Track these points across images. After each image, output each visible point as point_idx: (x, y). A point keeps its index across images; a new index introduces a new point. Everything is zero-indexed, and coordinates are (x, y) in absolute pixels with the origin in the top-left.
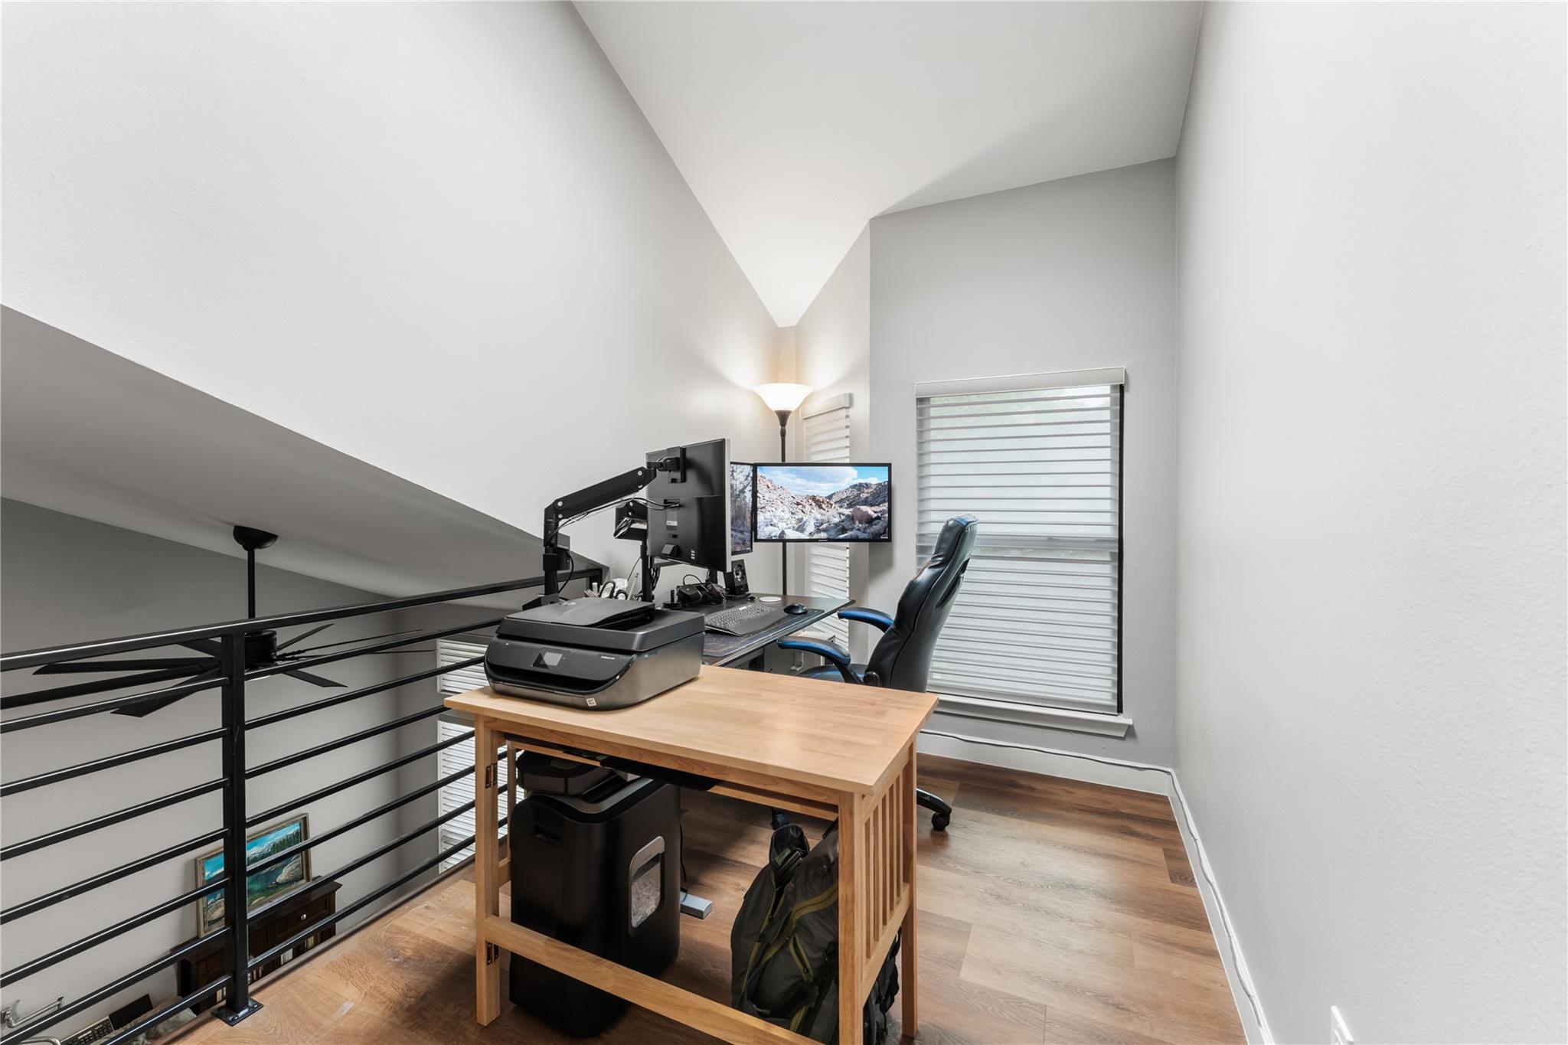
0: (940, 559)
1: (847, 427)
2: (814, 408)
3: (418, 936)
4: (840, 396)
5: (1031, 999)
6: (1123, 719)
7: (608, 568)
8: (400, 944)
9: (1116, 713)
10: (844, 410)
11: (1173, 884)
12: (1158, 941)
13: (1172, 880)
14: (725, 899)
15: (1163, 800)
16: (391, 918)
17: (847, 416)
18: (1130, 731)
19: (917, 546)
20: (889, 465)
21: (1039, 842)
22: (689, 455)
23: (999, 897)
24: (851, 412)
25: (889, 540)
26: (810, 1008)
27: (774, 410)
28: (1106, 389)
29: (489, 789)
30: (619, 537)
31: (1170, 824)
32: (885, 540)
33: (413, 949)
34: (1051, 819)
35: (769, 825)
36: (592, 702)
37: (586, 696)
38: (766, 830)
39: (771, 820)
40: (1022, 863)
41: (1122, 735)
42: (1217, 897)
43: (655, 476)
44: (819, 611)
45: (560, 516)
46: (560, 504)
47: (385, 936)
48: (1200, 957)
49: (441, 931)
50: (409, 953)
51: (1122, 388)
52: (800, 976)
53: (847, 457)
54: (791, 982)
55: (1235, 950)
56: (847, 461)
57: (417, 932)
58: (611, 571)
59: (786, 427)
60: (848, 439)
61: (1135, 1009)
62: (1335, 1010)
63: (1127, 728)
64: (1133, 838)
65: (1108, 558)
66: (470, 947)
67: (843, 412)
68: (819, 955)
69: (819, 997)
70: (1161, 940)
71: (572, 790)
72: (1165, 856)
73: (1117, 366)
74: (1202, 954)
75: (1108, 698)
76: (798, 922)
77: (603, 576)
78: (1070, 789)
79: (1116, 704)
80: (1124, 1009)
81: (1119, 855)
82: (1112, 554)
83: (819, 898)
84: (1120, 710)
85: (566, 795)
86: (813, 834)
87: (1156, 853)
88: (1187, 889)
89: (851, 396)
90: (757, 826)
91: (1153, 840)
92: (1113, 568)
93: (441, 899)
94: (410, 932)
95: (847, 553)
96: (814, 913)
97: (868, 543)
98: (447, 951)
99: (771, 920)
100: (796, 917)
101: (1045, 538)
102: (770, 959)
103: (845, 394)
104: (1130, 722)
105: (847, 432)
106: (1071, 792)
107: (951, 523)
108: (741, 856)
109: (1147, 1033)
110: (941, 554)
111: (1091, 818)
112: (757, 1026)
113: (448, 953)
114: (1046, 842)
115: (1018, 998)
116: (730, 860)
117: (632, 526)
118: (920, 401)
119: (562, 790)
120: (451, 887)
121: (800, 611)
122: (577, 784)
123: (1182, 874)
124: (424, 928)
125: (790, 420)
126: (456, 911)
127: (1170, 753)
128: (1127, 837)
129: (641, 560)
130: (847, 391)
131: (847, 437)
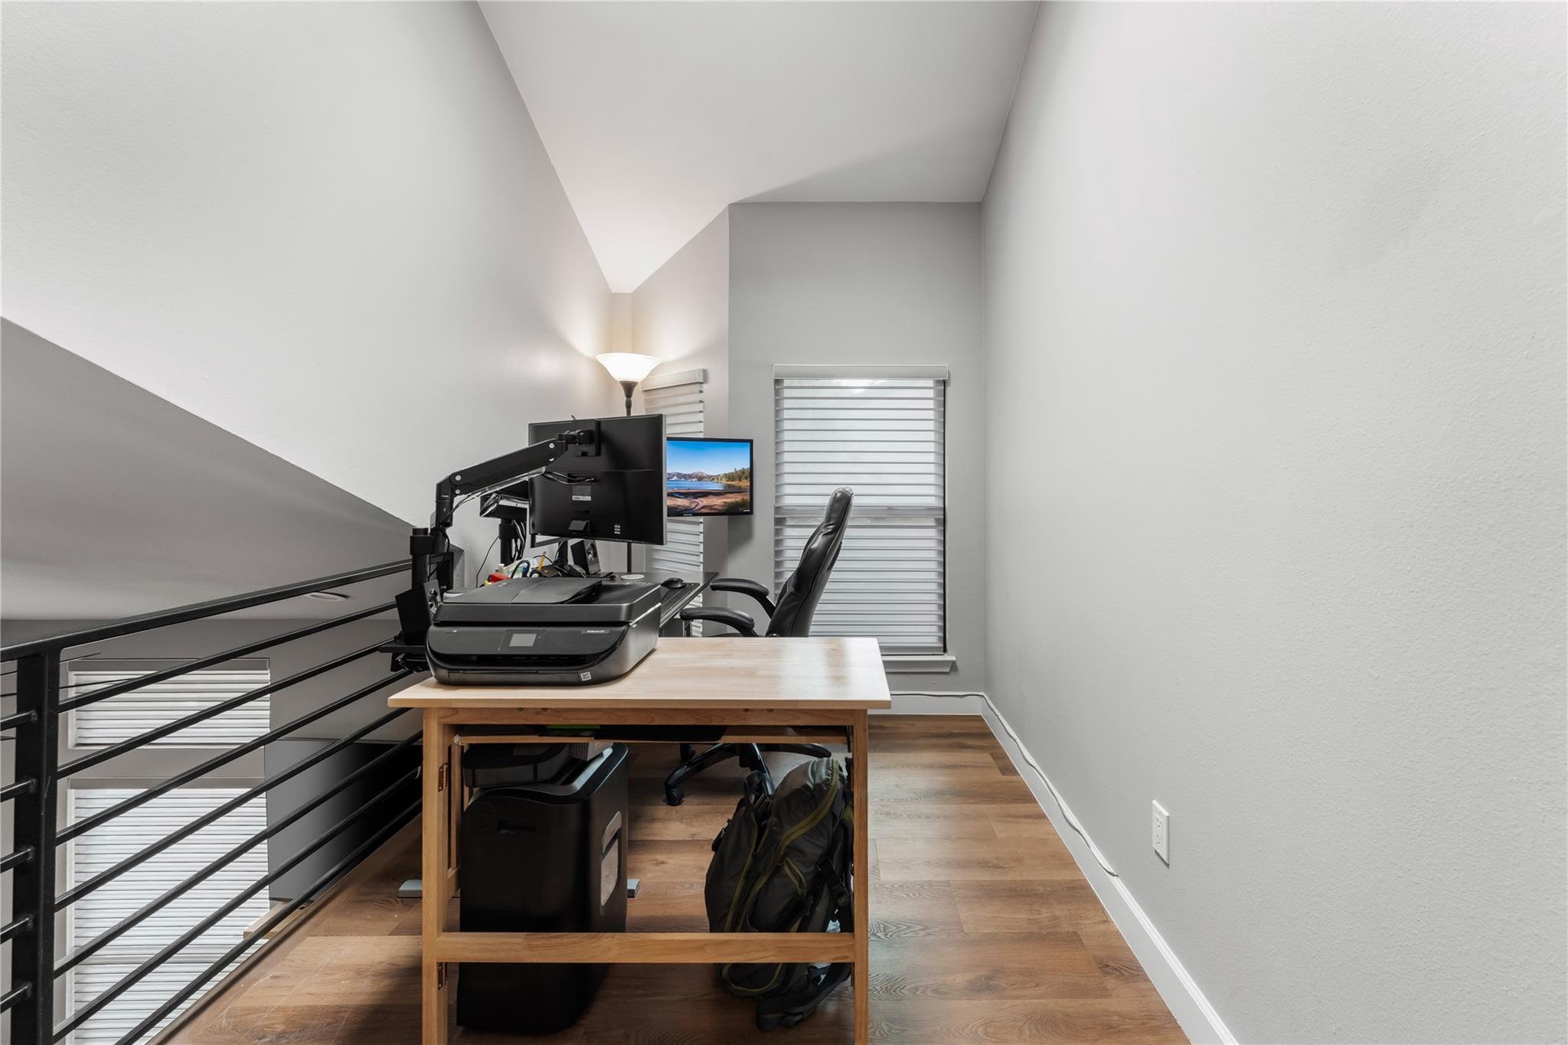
0: (831, 527)
1: (701, 402)
2: (664, 379)
3: (283, 1009)
4: (694, 371)
5: (938, 879)
6: (947, 657)
7: (461, 551)
8: (259, 1023)
9: (942, 653)
10: (698, 385)
11: (1004, 777)
12: (1007, 817)
13: (1002, 773)
14: (649, 875)
15: (979, 719)
16: (225, 1003)
17: (701, 392)
18: (953, 666)
19: (775, 518)
20: (751, 442)
21: (903, 767)
22: (603, 427)
23: (888, 814)
24: (705, 387)
25: (751, 513)
26: (804, 917)
27: (619, 380)
28: (930, 383)
29: (441, 792)
30: (486, 516)
31: (988, 735)
32: (747, 513)
33: (284, 1023)
34: (905, 748)
35: (662, 802)
36: (586, 676)
37: (580, 671)
38: (661, 807)
39: (665, 797)
40: (896, 785)
41: (948, 670)
42: (1041, 775)
43: (567, 449)
44: (695, 584)
45: (458, 492)
46: (458, 478)
47: (229, 1023)
48: (1036, 821)
49: (312, 994)
50: (280, 1028)
51: (944, 382)
52: (797, 892)
53: (701, 432)
54: (787, 900)
55: (1062, 805)
56: (701, 436)
57: (276, 1005)
58: (466, 554)
59: (632, 398)
60: (702, 414)
61: (1007, 866)
62: (1154, 802)
63: (951, 664)
64: (968, 750)
65: (933, 524)
66: (367, 997)
67: (697, 388)
68: (812, 868)
69: (813, 905)
70: (1008, 816)
71: (541, 776)
72: (994, 758)
73: (943, 364)
74: (1036, 818)
75: (934, 641)
76: (789, 847)
77: (455, 561)
78: (911, 723)
79: (942, 645)
80: (999, 868)
81: (962, 764)
82: (937, 520)
83: (804, 822)
84: (945, 650)
85: (536, 782)
86: (709, 801)
87: (985, 758)
88: (1014, 778)
89: (705, 372)
90: (648, 805)
91: (982, 748)
92: (939, 531)
93: (291, 964)
94: (266, 1008)
95: (701, 528)
96: (803, 835)
97: (727, 517)
98: (338, 1010)
99: (755, 856)
100: (787, 843)
101: (886, 508)
102: (761, 888)
103: (699, 370)
104: (953, 658)
105: (700, 407)
106: (912, 725)
107: (839, 495)
108: (647, 835)
109: (1018, 878)
110: (831, 522)
111: (934, 741)
112: (777, 938)
113: (338, 1012)
114: (909, 766)
115: (929, 881)
116: (638, 841)
117: (500, 503)
118: (778, 382)
119: (530, 777)
120: (298, 948)
121: (679, 586)
122: (548, 768)
123: (1008, 769)
124: (285, 998)
125: (636, 392)
126: (321, 969)
127: (986, 681)
128: (962, 750)
129: (499, 541)
130: (702, 367)
131: (701, 412)
